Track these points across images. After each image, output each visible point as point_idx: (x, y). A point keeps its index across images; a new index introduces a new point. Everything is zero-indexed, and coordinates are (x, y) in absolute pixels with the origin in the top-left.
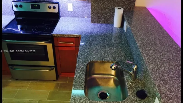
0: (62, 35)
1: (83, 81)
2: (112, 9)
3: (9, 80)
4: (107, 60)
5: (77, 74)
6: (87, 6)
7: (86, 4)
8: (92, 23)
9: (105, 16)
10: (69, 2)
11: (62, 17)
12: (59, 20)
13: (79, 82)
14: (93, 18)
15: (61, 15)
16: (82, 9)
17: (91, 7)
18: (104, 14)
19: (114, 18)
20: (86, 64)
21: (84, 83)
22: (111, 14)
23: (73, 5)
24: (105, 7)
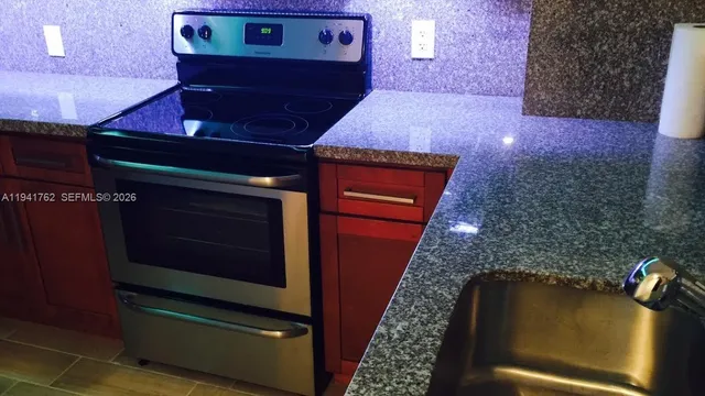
0: (358, 151)
1: (426, 359)
2: (658, 32)
3: (110, 362)
4: (603, 274)
5: (393, 321)
6: (509, 34)
7: (504, 22)
8: (532, 113)
9: (607, 77)
10: (421, 16)
11: (379, 92)
12: (362, 98)
13: (397, 361)
14: (535, 86)
15: (374, 77)
16: (483, 47)
17: (532, 27)
18: (601, 64)
19: (661, 88)
20: (460, 279)
21: (426, 373)
22: (643, 64)
23: (438, 28)
24: (611, 22)
